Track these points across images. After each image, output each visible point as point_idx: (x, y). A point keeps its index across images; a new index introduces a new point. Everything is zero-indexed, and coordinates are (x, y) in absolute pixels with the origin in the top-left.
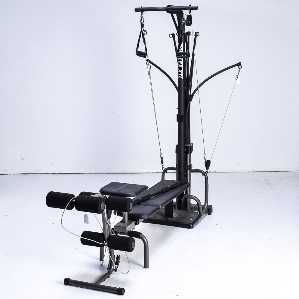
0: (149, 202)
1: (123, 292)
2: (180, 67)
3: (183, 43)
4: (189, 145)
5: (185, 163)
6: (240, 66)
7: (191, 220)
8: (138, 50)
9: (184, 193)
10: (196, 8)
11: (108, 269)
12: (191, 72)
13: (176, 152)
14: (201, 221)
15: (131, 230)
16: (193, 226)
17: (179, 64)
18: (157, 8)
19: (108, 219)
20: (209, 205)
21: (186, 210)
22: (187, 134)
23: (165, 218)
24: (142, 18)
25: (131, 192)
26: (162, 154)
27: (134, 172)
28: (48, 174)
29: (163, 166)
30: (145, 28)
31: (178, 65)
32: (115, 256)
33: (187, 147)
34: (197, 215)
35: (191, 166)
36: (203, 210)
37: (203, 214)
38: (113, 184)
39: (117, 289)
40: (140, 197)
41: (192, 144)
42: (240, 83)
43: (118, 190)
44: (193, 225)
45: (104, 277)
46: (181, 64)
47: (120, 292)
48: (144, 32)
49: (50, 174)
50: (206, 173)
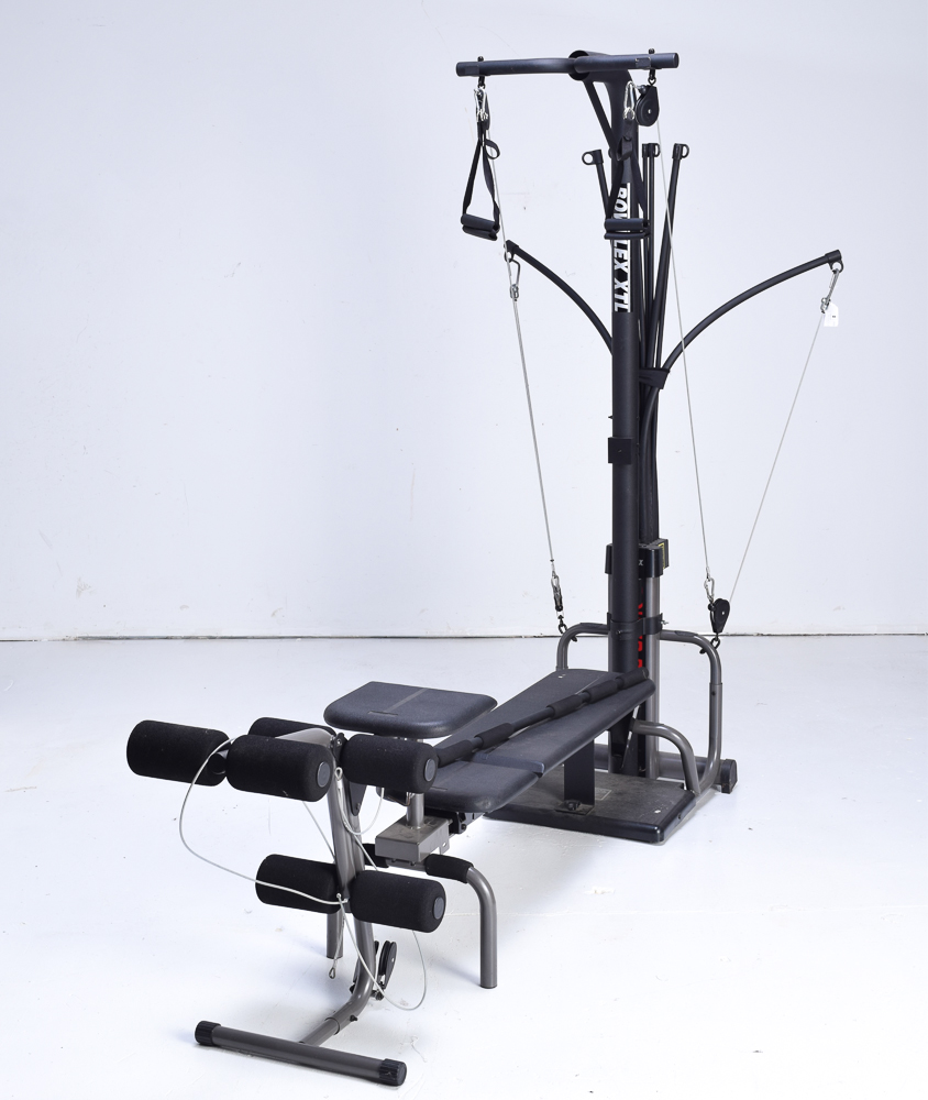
0: (503, 750)
1: (400, 1075)
2: (620, 270)
3: (629, 185)
4: (652, 547)
5: (640, 610)
6: (837, 265)
7: (657, 812)
8: (468, 212)
9: (635, 716)
10: (672, 62)
11: (352, 989)
12: (660, 286)
13: (608, 570)
14: (693, 815)
15: (437, 852)
16: (666, 833)
17: (616, 261)
18: (535, 63)
19: (352, 817)
20: (723, 757)
21: (643, 775)
22: (645, 505)
23: (566, 806)
24: (480, 98)
25: (432, 721)
26: (556, 577)
27: (469, 635)
28: (171, 638)
29: (561, 617)
30: (491, 135)
31: (614, 264)
32: (377, 944)
33: (644, 554)
34: (680, 795)
35: (659, 618)
36: (700, 777)
37: (703, 790)
38: (373, 691)
39: (379, 1063)
40: (469, 733)
41: (666, 542)
42: (836, 325)
43: (389, 713)
44: (662, 831)
45: (336, 1020)
46: (622, 260)
47: (389, 1074)
48: (488, 148)
49: (176, 638)
50: (715, 643)
